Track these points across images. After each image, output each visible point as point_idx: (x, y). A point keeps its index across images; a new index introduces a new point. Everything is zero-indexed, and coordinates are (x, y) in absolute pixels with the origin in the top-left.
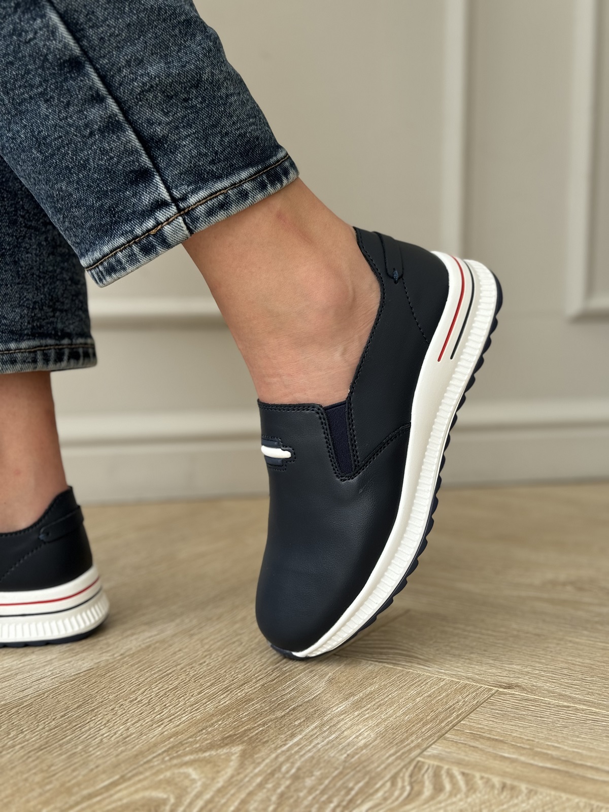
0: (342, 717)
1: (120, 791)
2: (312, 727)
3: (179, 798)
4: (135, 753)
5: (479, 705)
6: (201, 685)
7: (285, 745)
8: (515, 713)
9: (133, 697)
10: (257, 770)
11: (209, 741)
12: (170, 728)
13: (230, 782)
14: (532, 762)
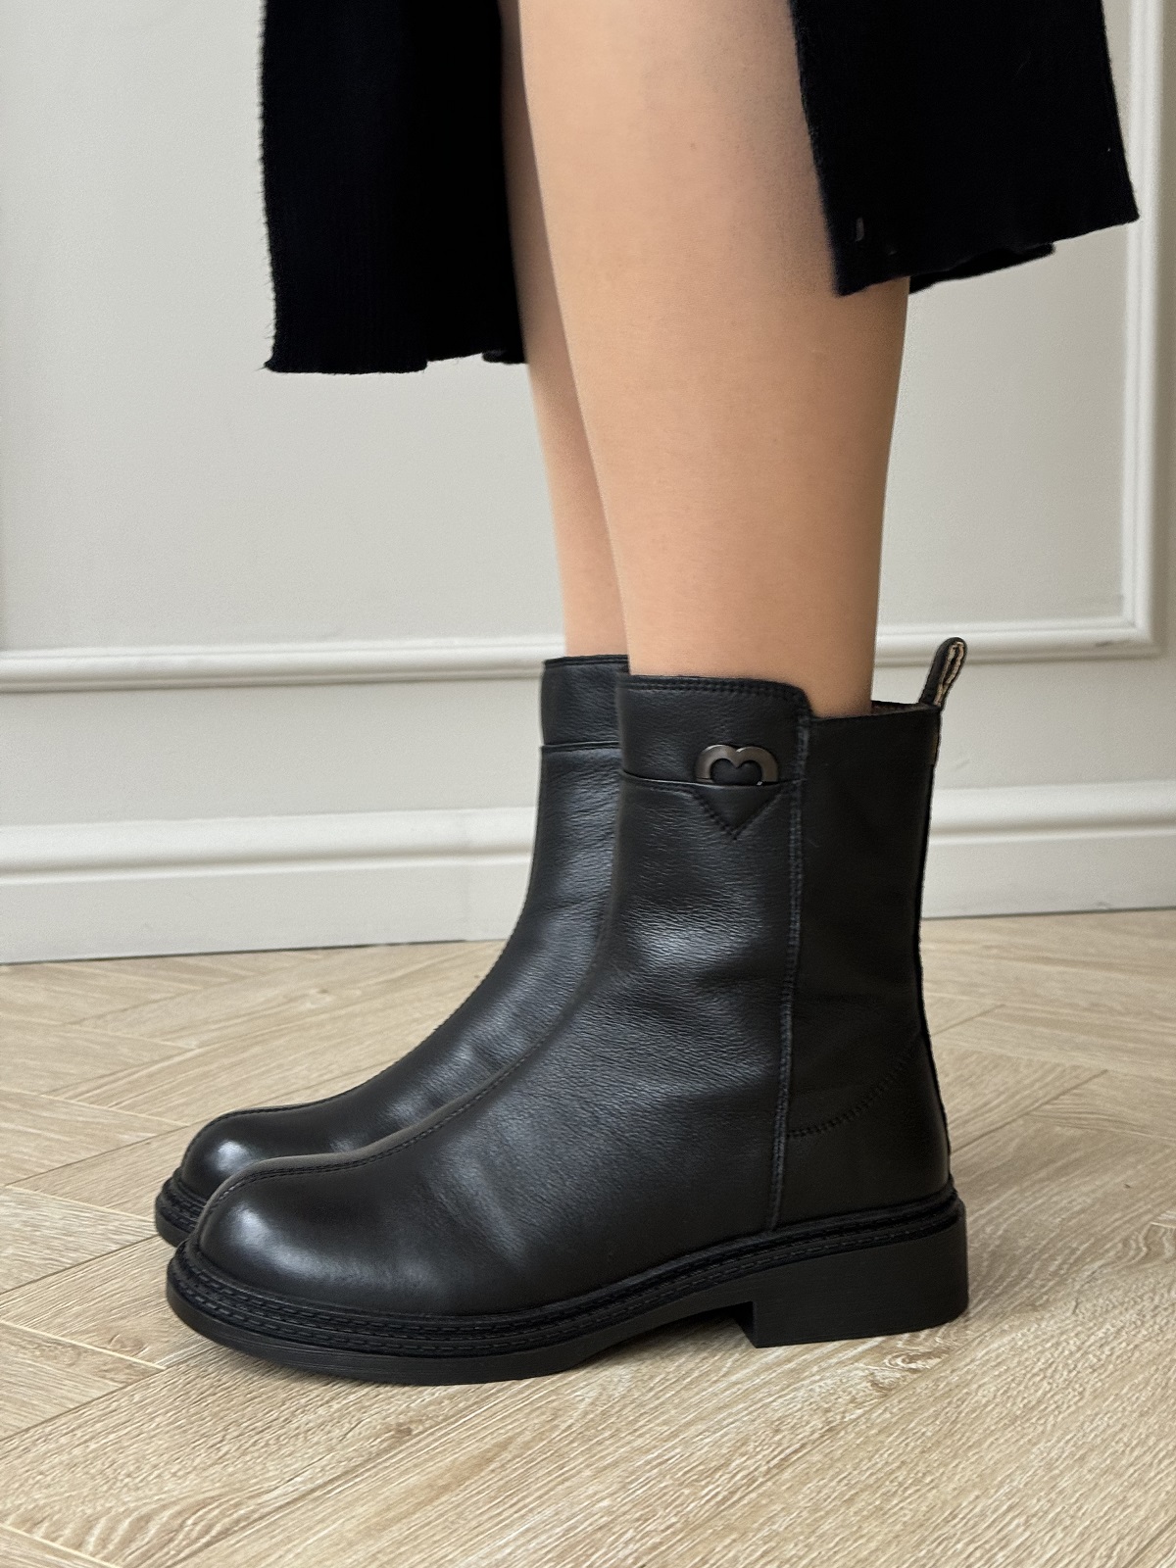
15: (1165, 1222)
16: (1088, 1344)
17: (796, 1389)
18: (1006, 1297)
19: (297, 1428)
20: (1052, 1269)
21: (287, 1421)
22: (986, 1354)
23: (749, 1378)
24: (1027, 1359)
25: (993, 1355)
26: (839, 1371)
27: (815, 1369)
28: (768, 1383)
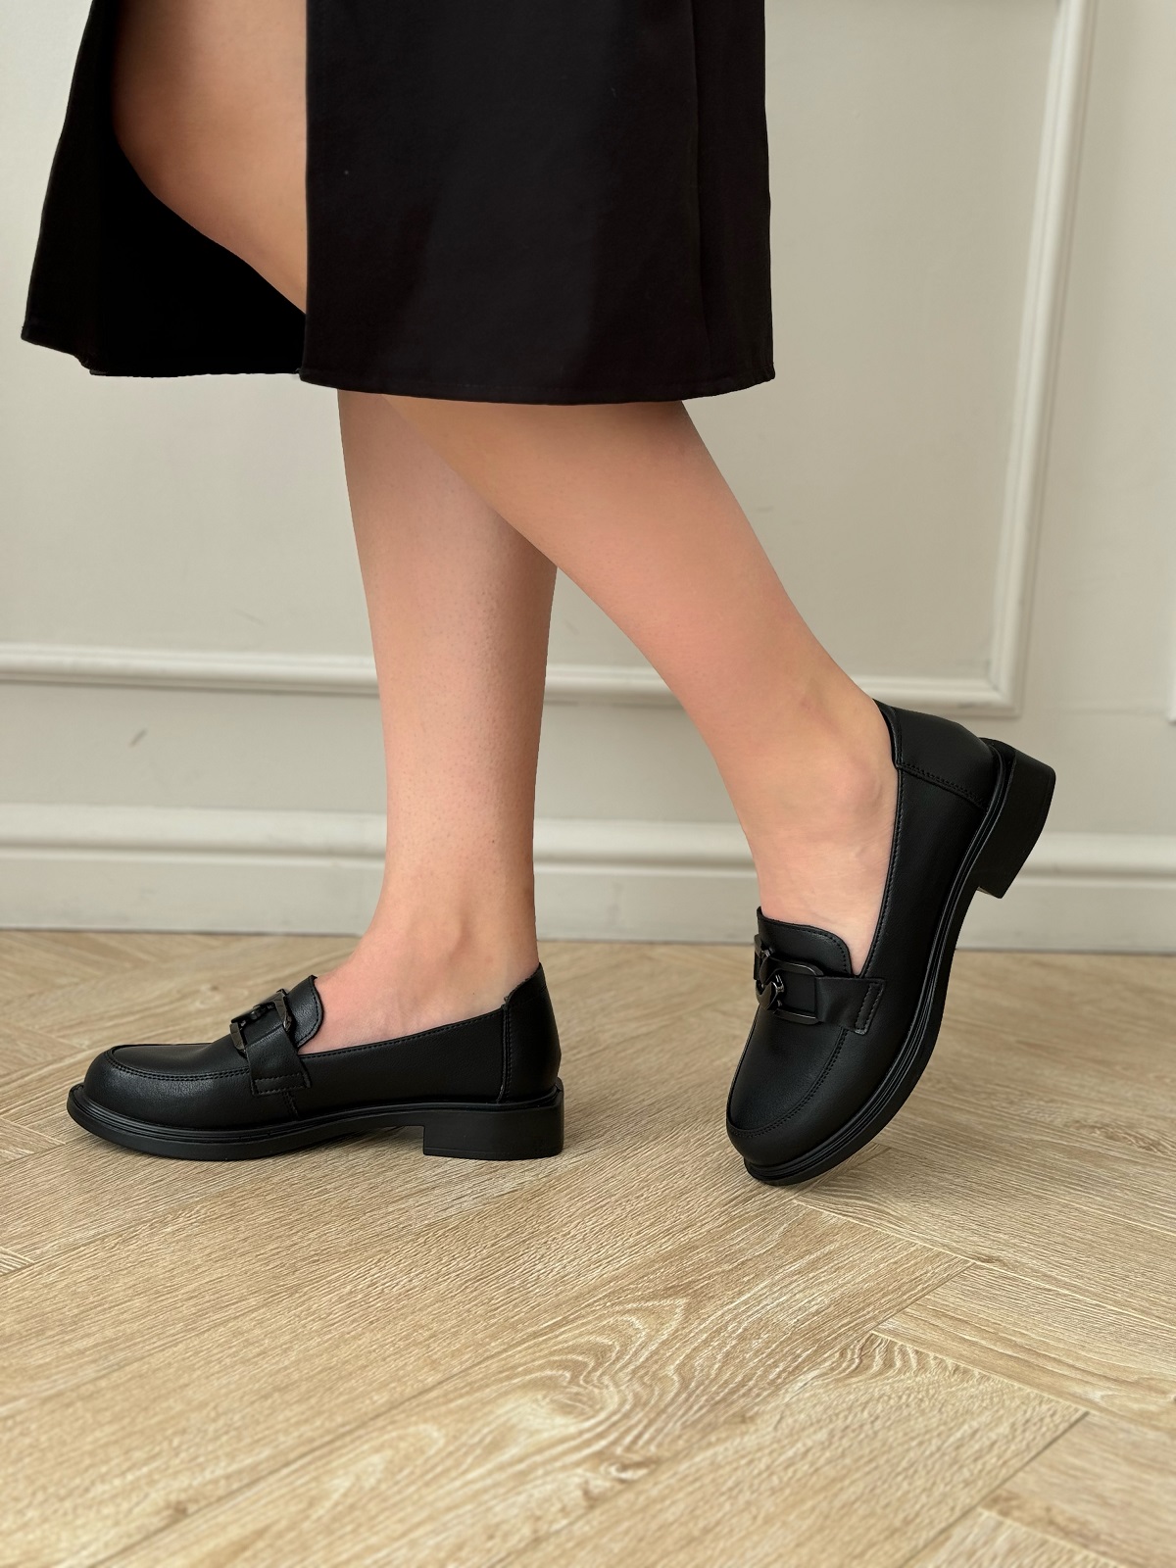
0: (795, 1278)
1: (563, 1332)
2: (762, 1286)
3: (625, 1347)
4: (575, 1294)
5: (949, 1278)
6: (639, 1223)
7: (732, 1303)
8: (987, 1291)
9: (565, 1230)
10: (702, 1327)
11: (651, 1290)
12: (609, 1271)
13: (674, 1335)
14: (992, 1347)
15: (883, 1331)
16: (777, 1463)
17: (519, 1494)
18: (722, 1406)
19: (93, 1498)
20: (771, 1377)
21: (87, 1490)
22: (690, 1467)
23: (482, 1477)
24: (721, 1476)
25: (693, 1469)
26: (561, 1476)
27: (540, 1472)
28: (496, 1485)
